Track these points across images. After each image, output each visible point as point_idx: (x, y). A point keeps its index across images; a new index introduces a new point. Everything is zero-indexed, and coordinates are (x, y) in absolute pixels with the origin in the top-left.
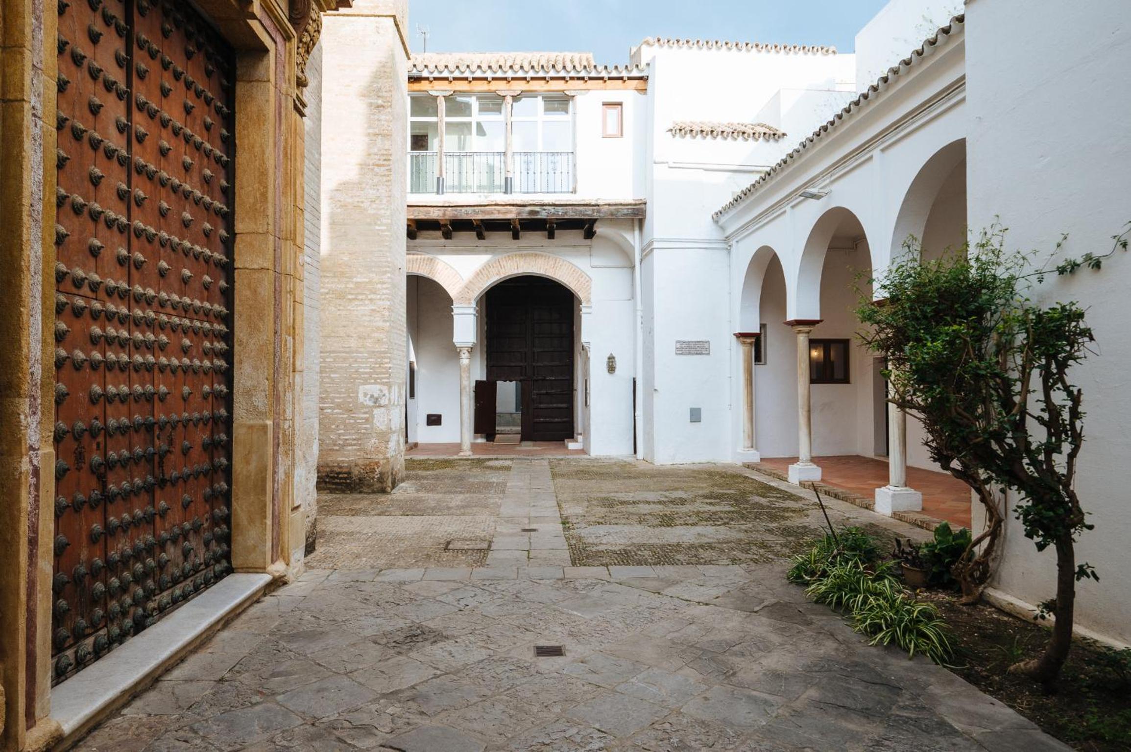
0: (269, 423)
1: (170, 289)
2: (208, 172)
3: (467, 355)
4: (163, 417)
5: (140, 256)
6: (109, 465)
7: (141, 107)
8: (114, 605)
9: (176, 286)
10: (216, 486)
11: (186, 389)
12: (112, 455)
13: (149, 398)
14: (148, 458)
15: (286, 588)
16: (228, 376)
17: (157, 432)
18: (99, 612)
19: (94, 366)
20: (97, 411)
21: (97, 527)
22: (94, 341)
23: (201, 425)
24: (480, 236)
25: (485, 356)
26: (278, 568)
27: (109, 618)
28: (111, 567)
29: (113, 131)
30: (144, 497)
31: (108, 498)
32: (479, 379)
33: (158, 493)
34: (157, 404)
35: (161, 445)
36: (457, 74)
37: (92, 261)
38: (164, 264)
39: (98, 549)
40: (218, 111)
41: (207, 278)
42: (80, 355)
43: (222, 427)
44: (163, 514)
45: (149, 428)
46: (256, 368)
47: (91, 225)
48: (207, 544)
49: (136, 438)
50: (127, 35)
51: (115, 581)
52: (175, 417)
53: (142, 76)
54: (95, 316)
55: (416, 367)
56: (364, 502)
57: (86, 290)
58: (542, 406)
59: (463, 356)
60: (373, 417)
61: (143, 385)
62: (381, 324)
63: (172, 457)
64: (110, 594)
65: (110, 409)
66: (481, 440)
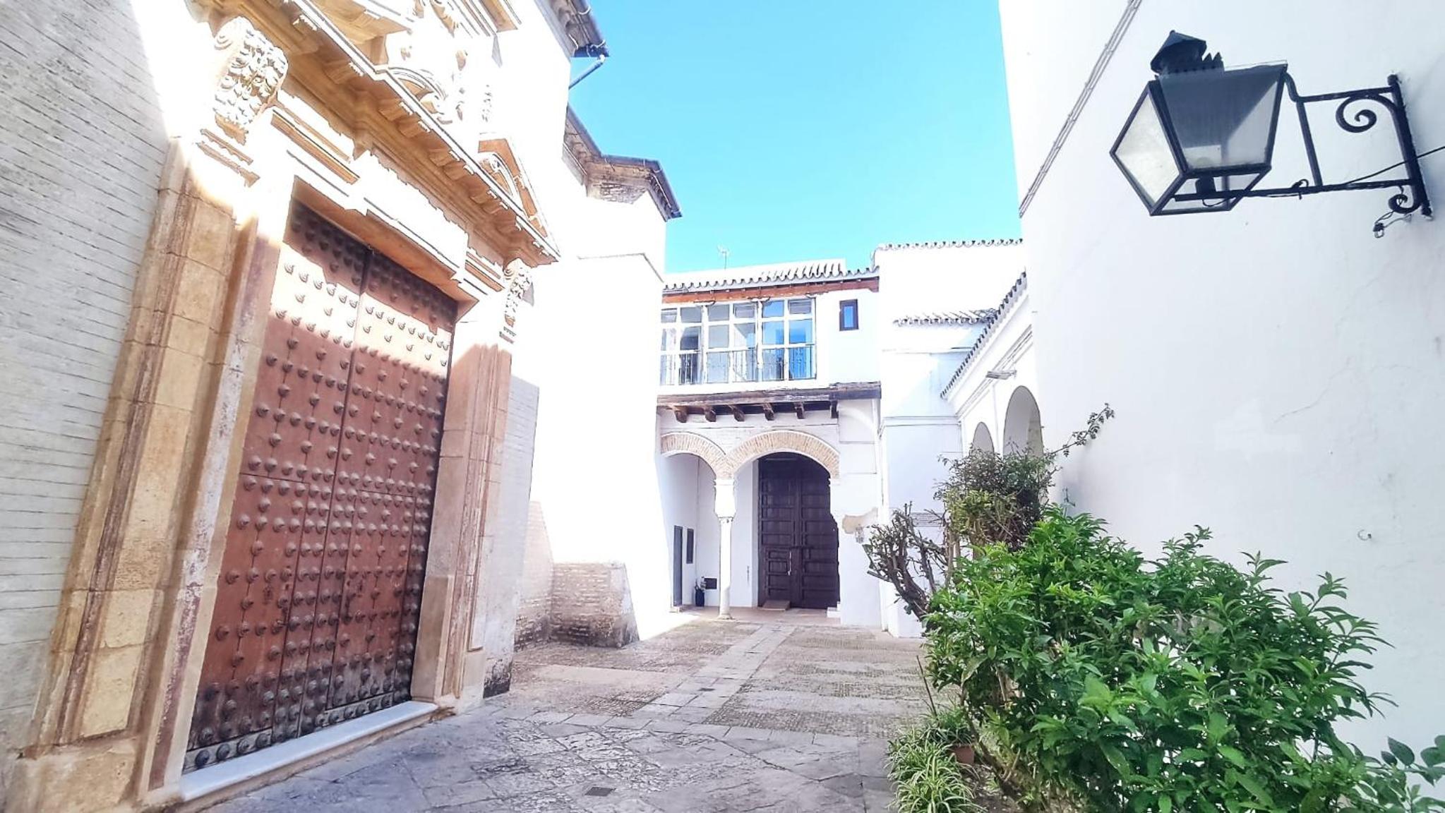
4: (354, 568)
5: (348, 451)
6: (296, 602)
8: (281, 711)
10: (405, 626)
13: (344, 554)
17: (348, 579)
18: (266, 714)
19: (292, 530)
20: (290, 561)
21: (276, 648)
22: (295, 512)
27: (275, 721)
28: (283, 680)
30: (328, 629)
31: (290, 627)
33: (342, 626)
38: (371, 456)
41: (415, 465)
44: (345, 644)
47: (306, 432)
48: (388, 673)
49: (325, 583)
51: (285, 693)
52: (367, 568)
54: (298, 494)
56: (591, 653)
57: (293, 476)
61: (338, 544)
63: (361, 600)
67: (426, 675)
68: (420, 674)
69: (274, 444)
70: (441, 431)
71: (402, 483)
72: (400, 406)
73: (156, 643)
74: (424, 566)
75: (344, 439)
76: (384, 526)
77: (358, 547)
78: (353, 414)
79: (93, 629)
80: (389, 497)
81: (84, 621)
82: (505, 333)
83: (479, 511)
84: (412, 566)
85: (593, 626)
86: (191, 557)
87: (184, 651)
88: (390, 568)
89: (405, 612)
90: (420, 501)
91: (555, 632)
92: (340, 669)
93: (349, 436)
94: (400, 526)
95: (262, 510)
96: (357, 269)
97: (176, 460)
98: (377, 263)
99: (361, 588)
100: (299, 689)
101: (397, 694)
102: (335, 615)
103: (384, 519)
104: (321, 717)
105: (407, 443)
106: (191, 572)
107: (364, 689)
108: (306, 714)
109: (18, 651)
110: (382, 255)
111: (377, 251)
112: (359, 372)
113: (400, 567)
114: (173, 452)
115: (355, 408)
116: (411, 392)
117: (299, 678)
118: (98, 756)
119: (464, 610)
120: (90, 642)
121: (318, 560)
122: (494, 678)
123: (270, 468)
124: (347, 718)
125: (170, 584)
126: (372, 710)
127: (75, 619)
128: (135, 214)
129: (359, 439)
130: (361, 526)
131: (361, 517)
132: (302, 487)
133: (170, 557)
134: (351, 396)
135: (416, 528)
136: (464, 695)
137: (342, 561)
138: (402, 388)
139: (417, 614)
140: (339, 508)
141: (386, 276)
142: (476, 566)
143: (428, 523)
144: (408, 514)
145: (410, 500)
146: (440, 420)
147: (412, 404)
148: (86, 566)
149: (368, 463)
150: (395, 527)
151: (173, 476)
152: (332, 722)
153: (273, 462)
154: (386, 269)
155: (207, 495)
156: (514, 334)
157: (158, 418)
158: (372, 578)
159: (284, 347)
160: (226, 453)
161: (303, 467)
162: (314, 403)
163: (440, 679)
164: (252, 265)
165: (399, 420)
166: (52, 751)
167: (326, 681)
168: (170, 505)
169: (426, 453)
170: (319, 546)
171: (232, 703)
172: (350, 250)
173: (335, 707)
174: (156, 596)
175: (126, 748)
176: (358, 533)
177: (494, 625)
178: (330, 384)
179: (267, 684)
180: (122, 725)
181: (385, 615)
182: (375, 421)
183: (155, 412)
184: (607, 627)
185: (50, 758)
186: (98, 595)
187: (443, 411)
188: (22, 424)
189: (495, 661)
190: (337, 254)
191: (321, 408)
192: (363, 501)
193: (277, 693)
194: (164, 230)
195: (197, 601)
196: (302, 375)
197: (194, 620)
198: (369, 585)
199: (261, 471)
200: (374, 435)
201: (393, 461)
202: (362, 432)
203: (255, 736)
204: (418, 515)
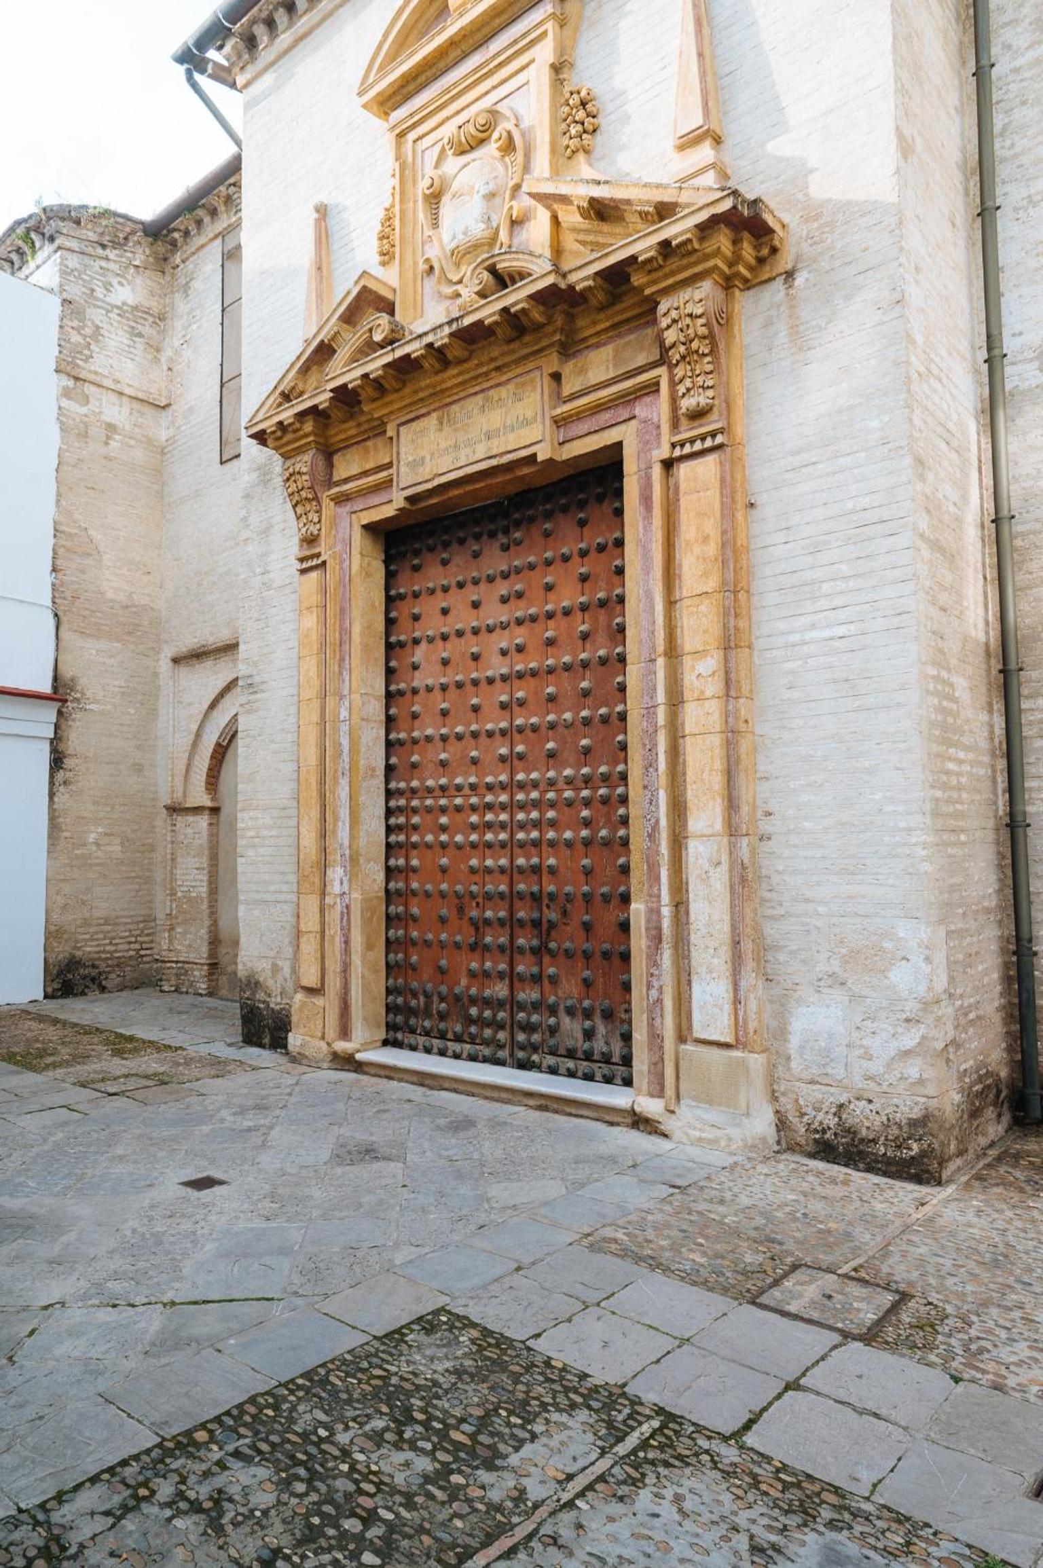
54: (474, 809)
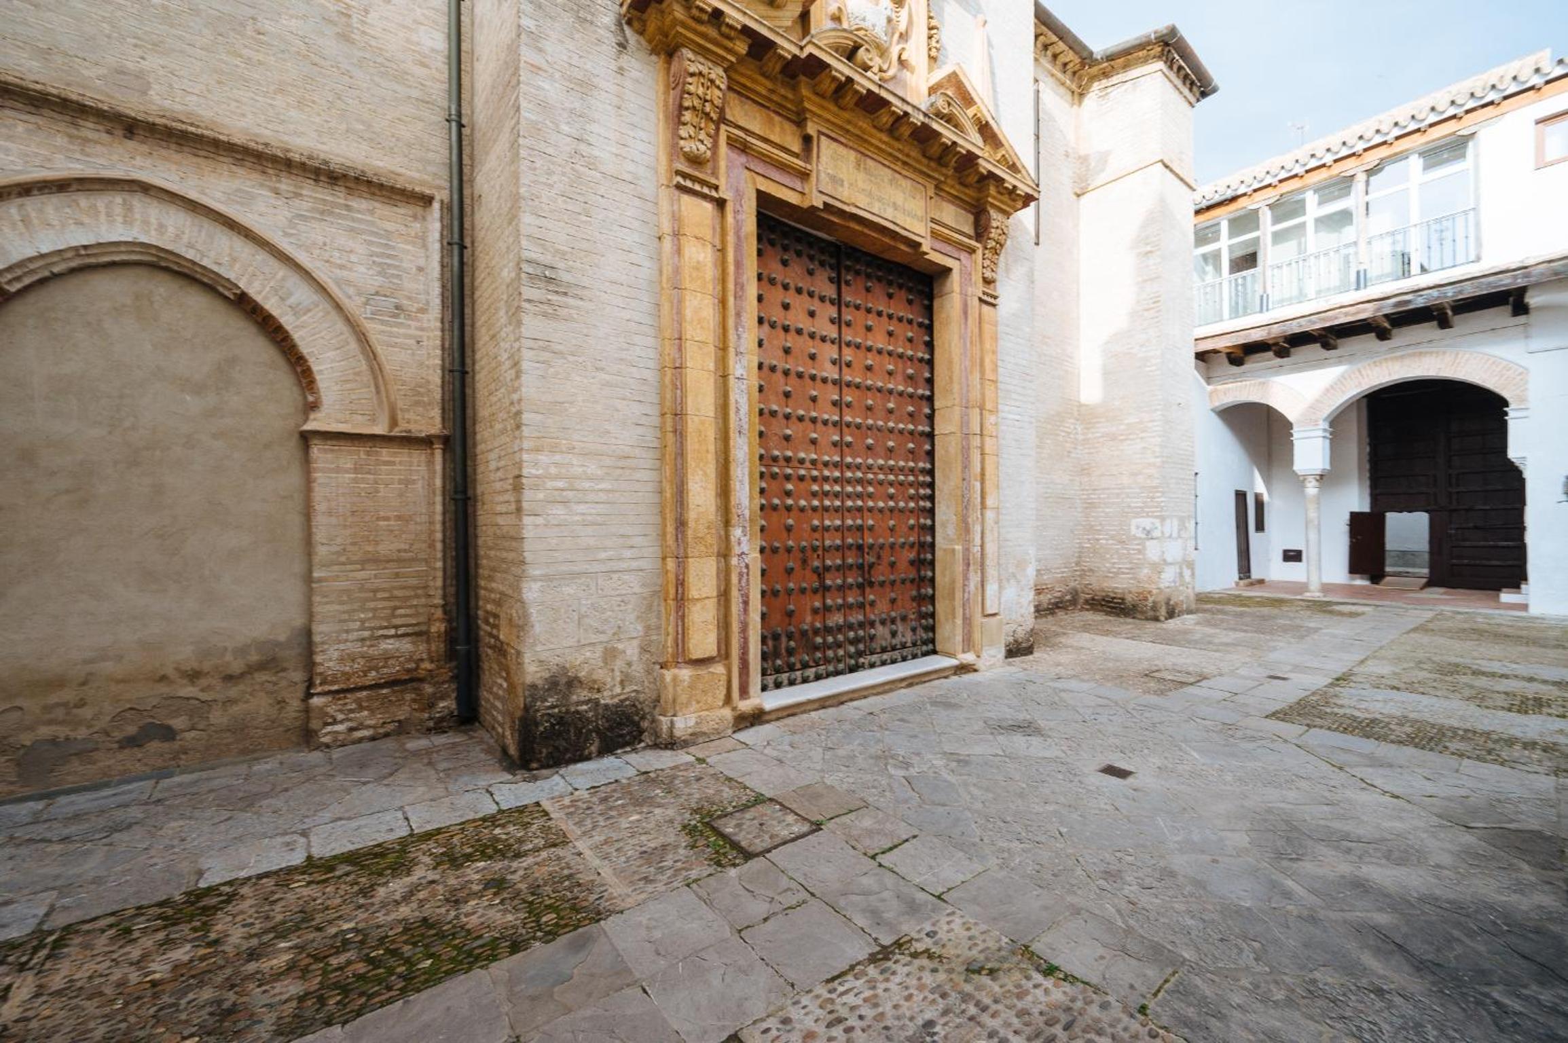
0: (958, 548)
1: (875, 456)
2: (910, 371)
3: (1314, 483)
4: (871, 541)
5: (849, 439)
6: (827, 569)
7: (848, 344)
8: (830, 653)
9: (882, 454)
10: (923, 591)
11: (892, 523)
12: (828, 562)
13: (860, 528)
14: (860, 567)
15: (975, 674)
16: (931, 512)
18: (819, 655)
19: (814, 509)
20: (817, 535)
21: (817, 604)
23: (907, 547)
24: (1327, 346)
25: (1368, 483)
26: (969, 658)
27: (827, 661)
28: (828, 630)
29: (829, 365)
30: (856, 591)
31: (827, 589)
32: (1356, 509)
33: (868, 590)
34: (866, 532)
35: (871, 559)
36: (1283, 175)
37: (813, 447)
38: (870, 441)
39: (819, 617)
40: (920, 325)
41: (911, 445)
42: (803, 503)
43: (928, 549)
44: (872, 604)
45: (860, 548)
46: (948, 507)
47: (812, 426)
48: (914, 630)
49: (848, 553)
50: (838, 302)
51: (830, 639)
52: (881, 541)
53: (848, 324)
55: (1266, 498)
57: (808, 465)
58: (1468, 544)
59: (1308, 485)
60: (1144, 548)
61: (854, 520)
62: (1152, 460)
64: (826, 646)
65: (826, 535)
66: (1360, 582)
67: (947, 634)
68: (943, 632)
69: (787, 438)
70: (933, 410)
71: (902, 463)
72: (890, 392)
73: (724, 596)
74: (933, 537)
75: (845, 429)
76: (891, 503)
77: (871, 522)
78: (849, 405)
79: (682, 584)
80: (892, 477)
81: (677, 579)
82: (985, 298)
83: (978, 485)
84: (922, 539)
85: (1129, 598)
86: (737, 533)
87: (746, 603)
88: (902, 540)
89: (922, 579)
90: (921, 478)
91: (1086, 602)
92: (872, 624)
93: (848, 425)
94: (906, 503)
95: (788, 494)
96: (832, 268)
97: (711, 457)
98: (849, 257)
99: (879, 557)
100: (840, 637)
101: (924, 648)
102: (860, 580)
103: (891, 497)
104: (862, 660)
105: (901, 426)
106: (739, 544)
107: (894, 642)
108: (851, 657)
109: (645, 598)
110: (851, 248)
111: (845, 244)
112: (849, 365)
113: (912, 539)
114: (707, 451)
115: (849, 399)
116: (900, 378)
117: (839, 629)
118: (702, 671)
119: (974, 579)
120: (683, 594)
121: (839, 534)
122: (1016, 641)
123: (788, 460)
124: (884, 663)
125: (724, 554)
126: (904, 659)
127: (672, 577)
128: (647, 263)
129: (858, 427)
130: (871, 504)
131: (870, 496)
132: (815, 473)
133: (722, 533)
134: (845, 389)
135: (922, 503)
136: (984, 655)
137: (859, 534)
138: (890, 373)
139: (932, 580)
140: (849, 489)
141: (858, 267)
142: (982, 538)
143: (931, 498)
144: (912, 491)
145: (911, 478)
146: (930, 399)
147: (901, 388)
148: (670, 540)
149: (869, 448)
150: (902, 504)
151: (711, 469)
152: (872, 666)
153: (789, 453)
154: (857, 261)
155: (738, 484)
156: (995, 297)
157: (692, 424)
158: (887, 547)
159: (781, 353)
160: (746, 448)
161: (814, 456)
162: (814, 399)
163: (959, 638)
164: (736, 284)
165: (891, 405)
166: (676, 667)
167: (861, 633)
168: (713, 493)
169: (922, 434)
170: (838, 522)
171: (792, 644)
172: (822, 251)
173: (872, 653)
174: (718, 563)
175: (719, 669)
176: (870, 510)
177: (1010, 592)
178: (824, 380)
179: (816, 632)
180: (714, 653)
181: (903, 582)
182: (869, 408)
183: (689, 422)
184: (1146, 599)
185: (676, 671)
186: (682, 561)
187: (932, 391)
188: (613, 441)
189: (1014, 626)
190: (811, 258)
191: (820, 401)
192: (870, 483)
193: (825, 640)
194: (668, 270)
195: (747, 566)
196: (800, 376)
197: (748, 580)
198: (887, 558)
199: (782, 463)
200: (870, 422)
201: (891, 444)
202: (859, 420)
203: (814, 670)
204: (922, 491)
